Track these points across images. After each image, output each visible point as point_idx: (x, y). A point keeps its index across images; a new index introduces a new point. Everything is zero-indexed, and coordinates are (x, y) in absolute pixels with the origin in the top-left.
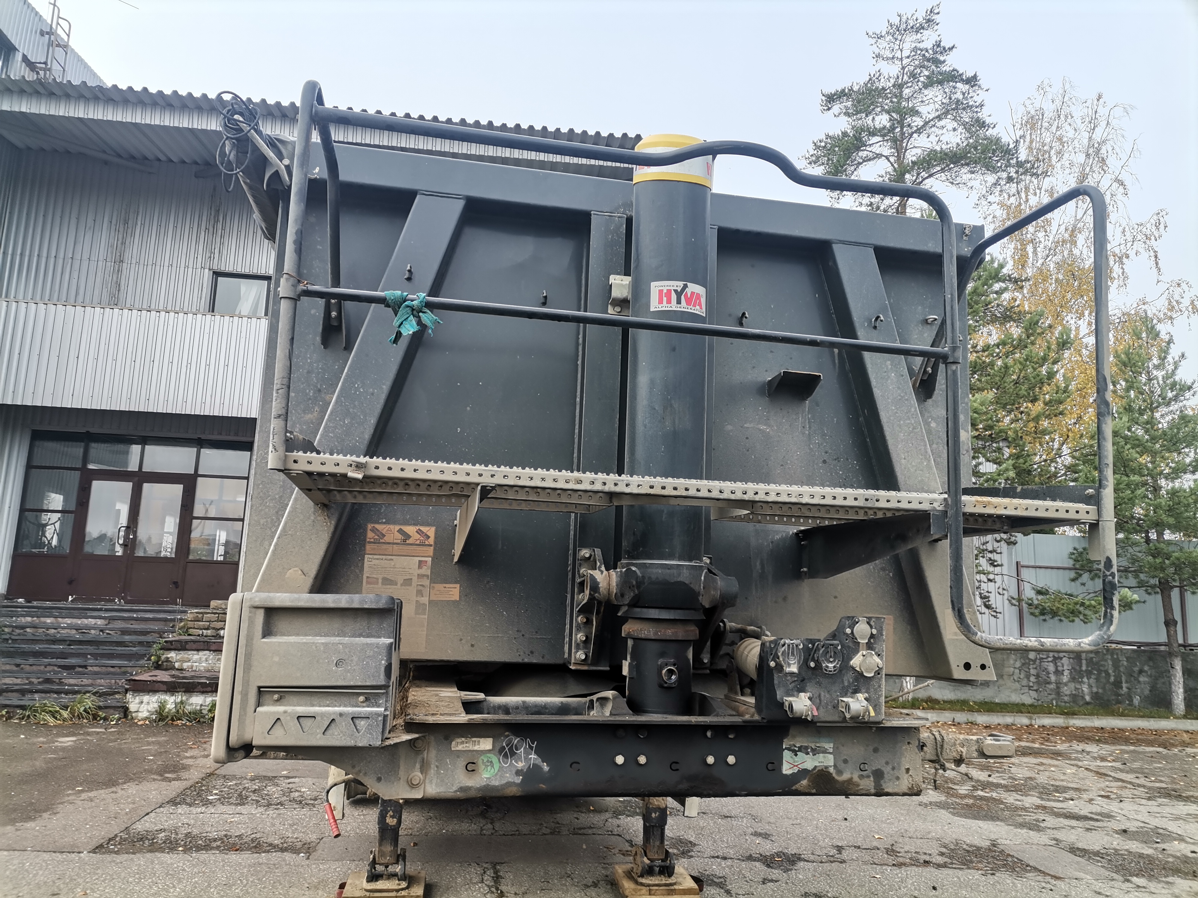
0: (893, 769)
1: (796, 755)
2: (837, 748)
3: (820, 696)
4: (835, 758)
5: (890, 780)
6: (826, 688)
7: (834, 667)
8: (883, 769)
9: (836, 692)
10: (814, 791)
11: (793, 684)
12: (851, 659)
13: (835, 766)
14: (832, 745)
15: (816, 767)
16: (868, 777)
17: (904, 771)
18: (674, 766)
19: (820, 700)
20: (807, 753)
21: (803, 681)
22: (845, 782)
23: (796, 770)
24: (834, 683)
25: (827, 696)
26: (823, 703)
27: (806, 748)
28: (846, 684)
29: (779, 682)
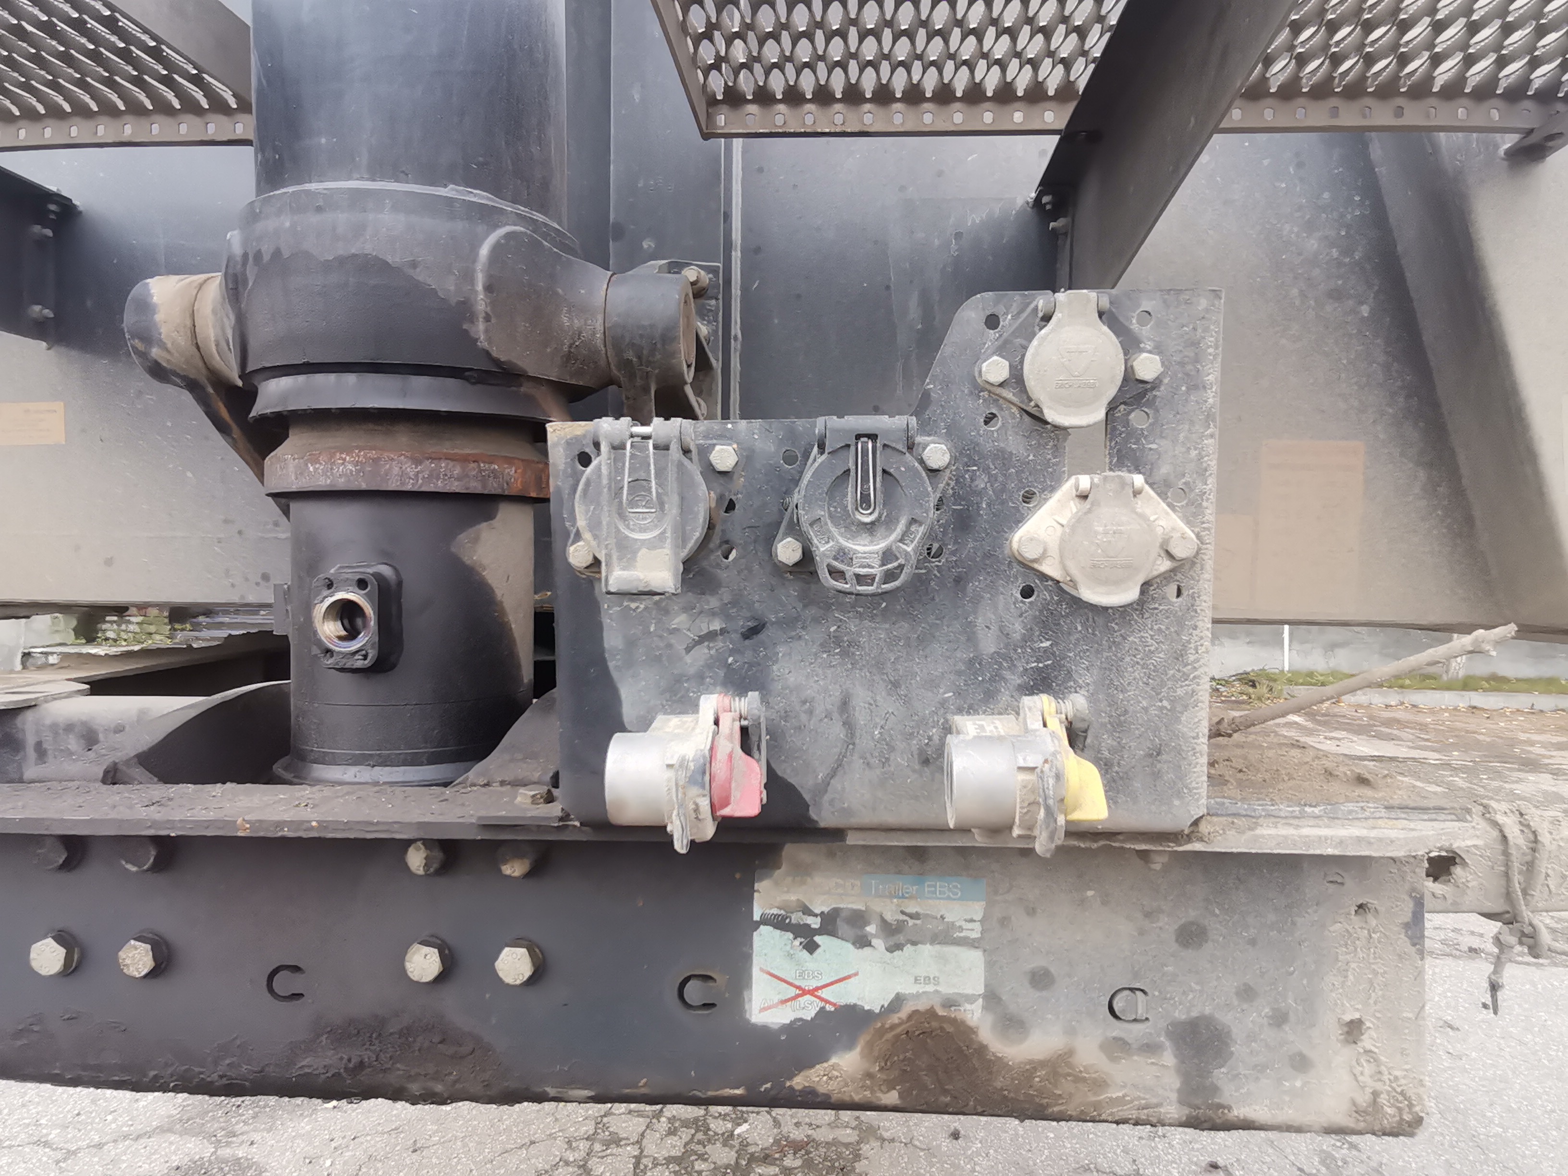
0: (1279, 1019)
1: (811, 947)
2: (1004, 921)
3: (845, 705)
4: (990, 965)
5: (1260, 1068)
6: (879, 665)
7: (887, 556)
8: (1226, 1018)
9: (932, 684)
10: (892, 1097)
11: (702, 653)
12: (1018, 520)
13: (992, 998)
14: (977, 910)
15: (898, 1001)
16: (1150, 1048)
17: (1336, 1033)
18: (284, 983)
19: (849, 725)
20: (863, 942)
21: (753, 632)
22: (1035, 1066)
23: (808, 1009)
24: (923, 641)
25: (888, 705)
26: (864, 742)
27: (858, 919)
28: (989, 644)
29: (631, 643)
